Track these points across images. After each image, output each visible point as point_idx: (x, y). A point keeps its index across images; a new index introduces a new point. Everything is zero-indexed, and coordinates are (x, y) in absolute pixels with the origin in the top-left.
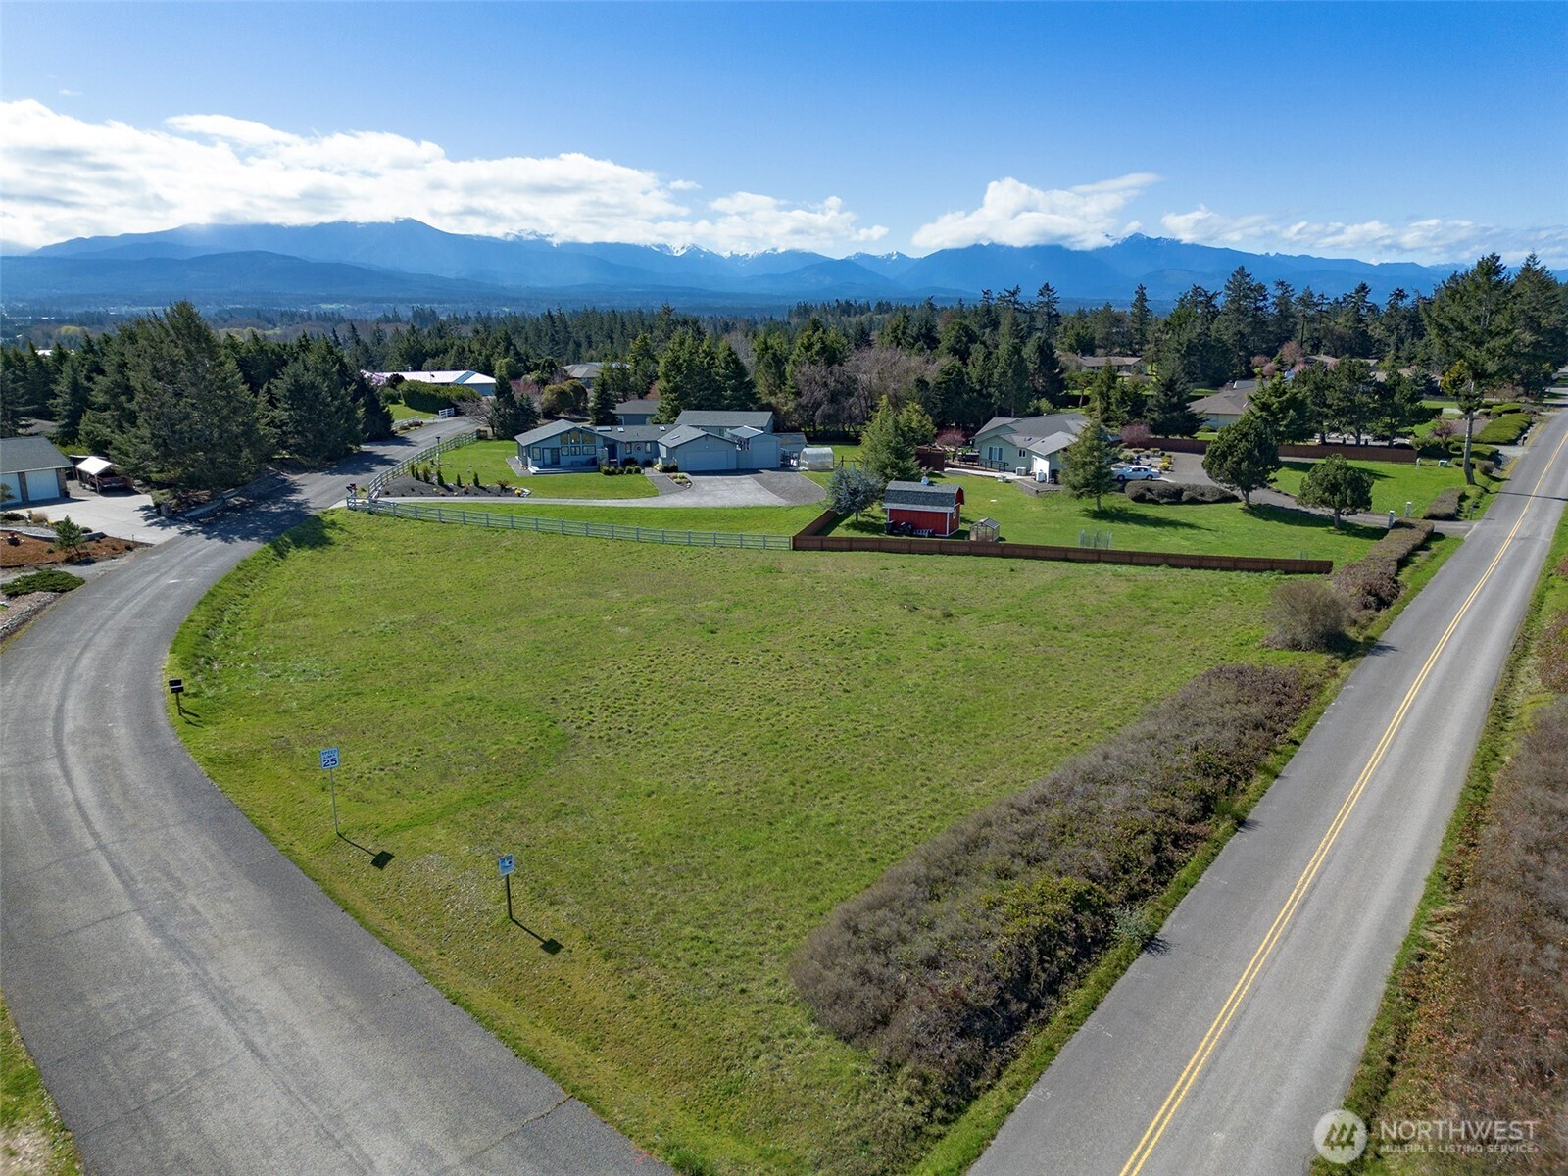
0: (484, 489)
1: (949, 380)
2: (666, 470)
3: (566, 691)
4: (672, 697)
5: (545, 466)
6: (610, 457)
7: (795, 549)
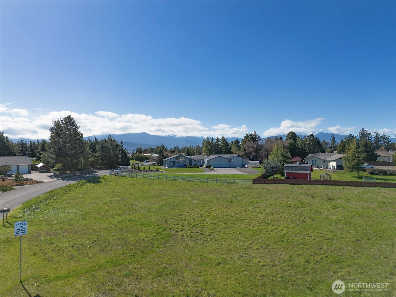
0: (151, 170)
1: (292, 146)
2: (207, 167)
3: (172, 219)
4: (220, 222)
5: (170, 166)
6: (190, 163)
7: (254, 184)
